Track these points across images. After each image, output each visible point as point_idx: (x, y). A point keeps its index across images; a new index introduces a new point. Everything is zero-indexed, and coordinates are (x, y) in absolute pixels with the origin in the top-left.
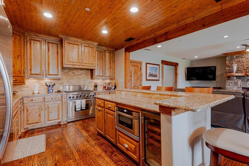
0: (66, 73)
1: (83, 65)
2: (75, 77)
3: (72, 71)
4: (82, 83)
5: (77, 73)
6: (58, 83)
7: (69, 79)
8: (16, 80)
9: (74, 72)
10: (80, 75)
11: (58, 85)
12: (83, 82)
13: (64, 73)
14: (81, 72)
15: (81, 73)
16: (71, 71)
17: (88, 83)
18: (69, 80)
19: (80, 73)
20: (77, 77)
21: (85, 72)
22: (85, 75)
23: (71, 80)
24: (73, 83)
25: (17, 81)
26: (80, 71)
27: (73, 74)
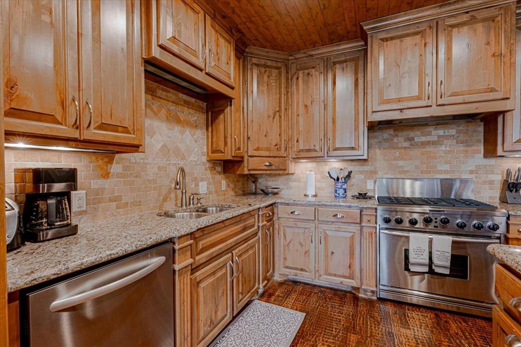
0: (386, 140)
1: (440, 102)
2: (416, 152)
3: (405, 133)
4: (441, 172)
5: (424, 139)
6: (361, 172)
7: (395, 159)
8: (271, 165)
9: (412, 134)
10: (434, 143)
11: (362, 177)
12: (447, 167)
13: (380, 142)
14: (441, 132)
15: (439, 137)
16: (400, 134)
17: (471, 172)
18: (394, 162)
19: (436, 138)
20: (425, 150)
21: (458, 132)
22: (455, 141)
23: (401, 163)
24: (407, 171)
25: (273, 167)
26: (436, 129)
27: (407, 144)
